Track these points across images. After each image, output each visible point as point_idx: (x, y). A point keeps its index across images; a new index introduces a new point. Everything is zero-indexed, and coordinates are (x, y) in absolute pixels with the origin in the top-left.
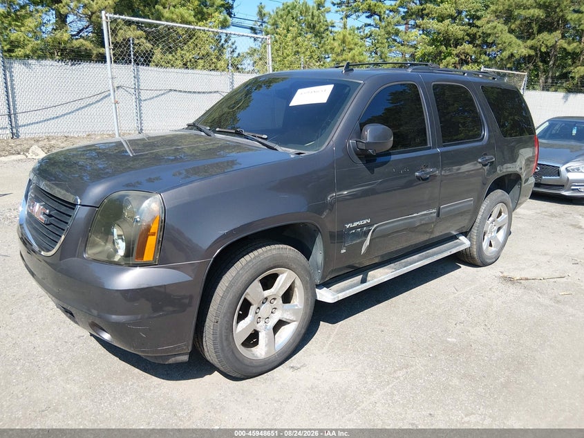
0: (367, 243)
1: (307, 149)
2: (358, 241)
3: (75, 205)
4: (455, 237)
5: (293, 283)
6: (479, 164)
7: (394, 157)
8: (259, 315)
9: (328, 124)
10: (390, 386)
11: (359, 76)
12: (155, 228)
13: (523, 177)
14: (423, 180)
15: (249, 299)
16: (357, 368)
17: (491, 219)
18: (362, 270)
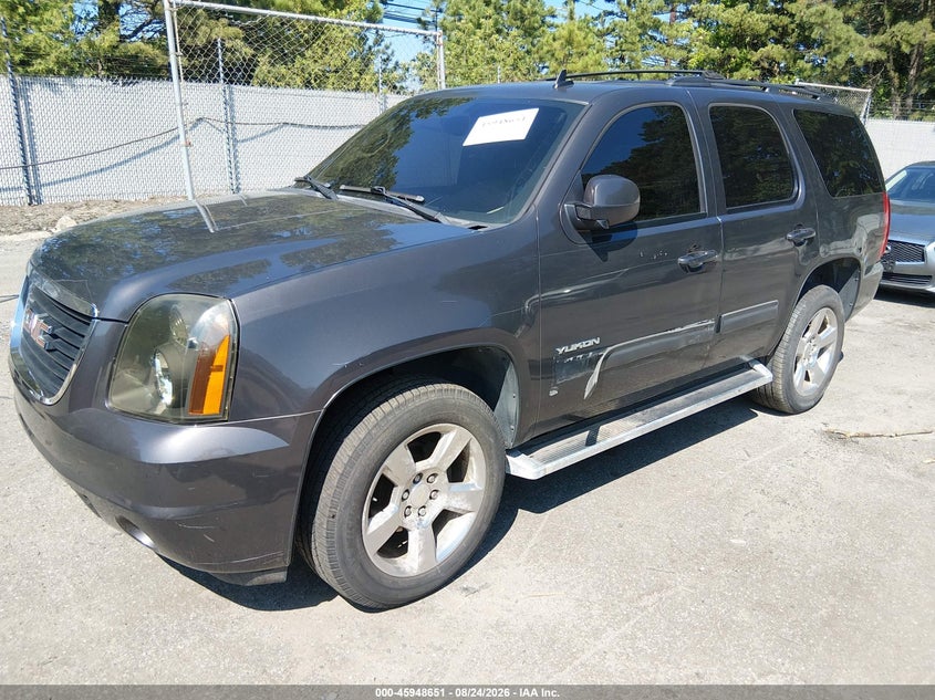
0: (594, 379)
1: (492, 219)
2: (580, 375)
3: (90, 318)
4: (746, 366)
5: (467, 447)
6: (787, 242)
7: (641, 232)
8: (408, 502)
9: (529, 176)
10: (632, 623)
11: (582, 94)
12: (221, 358)
13: (864, 263)
14: (693, 270)
15: (389, 476)
16: (575, 591)
17: (808, 335)
18: (588, 423)
